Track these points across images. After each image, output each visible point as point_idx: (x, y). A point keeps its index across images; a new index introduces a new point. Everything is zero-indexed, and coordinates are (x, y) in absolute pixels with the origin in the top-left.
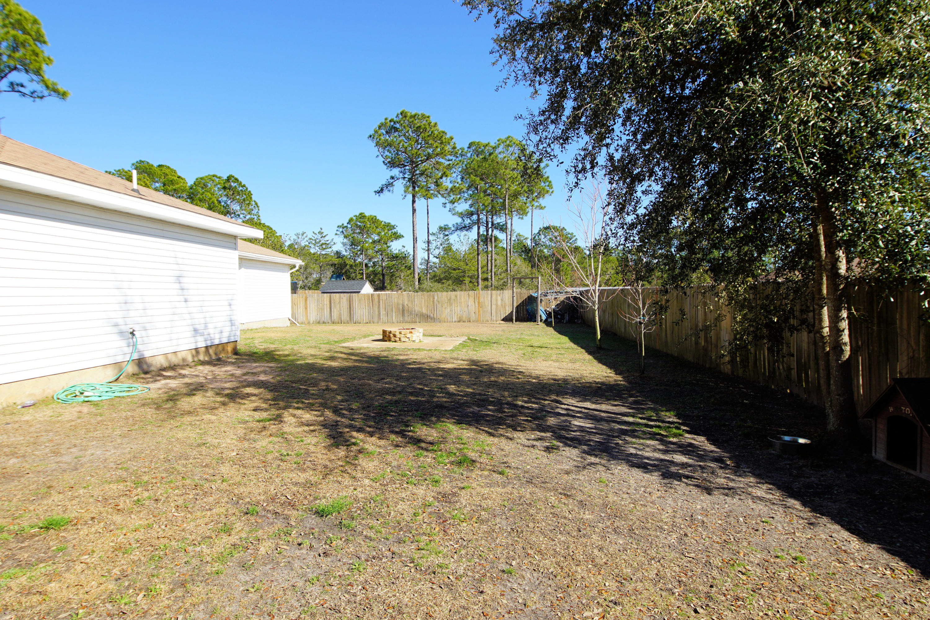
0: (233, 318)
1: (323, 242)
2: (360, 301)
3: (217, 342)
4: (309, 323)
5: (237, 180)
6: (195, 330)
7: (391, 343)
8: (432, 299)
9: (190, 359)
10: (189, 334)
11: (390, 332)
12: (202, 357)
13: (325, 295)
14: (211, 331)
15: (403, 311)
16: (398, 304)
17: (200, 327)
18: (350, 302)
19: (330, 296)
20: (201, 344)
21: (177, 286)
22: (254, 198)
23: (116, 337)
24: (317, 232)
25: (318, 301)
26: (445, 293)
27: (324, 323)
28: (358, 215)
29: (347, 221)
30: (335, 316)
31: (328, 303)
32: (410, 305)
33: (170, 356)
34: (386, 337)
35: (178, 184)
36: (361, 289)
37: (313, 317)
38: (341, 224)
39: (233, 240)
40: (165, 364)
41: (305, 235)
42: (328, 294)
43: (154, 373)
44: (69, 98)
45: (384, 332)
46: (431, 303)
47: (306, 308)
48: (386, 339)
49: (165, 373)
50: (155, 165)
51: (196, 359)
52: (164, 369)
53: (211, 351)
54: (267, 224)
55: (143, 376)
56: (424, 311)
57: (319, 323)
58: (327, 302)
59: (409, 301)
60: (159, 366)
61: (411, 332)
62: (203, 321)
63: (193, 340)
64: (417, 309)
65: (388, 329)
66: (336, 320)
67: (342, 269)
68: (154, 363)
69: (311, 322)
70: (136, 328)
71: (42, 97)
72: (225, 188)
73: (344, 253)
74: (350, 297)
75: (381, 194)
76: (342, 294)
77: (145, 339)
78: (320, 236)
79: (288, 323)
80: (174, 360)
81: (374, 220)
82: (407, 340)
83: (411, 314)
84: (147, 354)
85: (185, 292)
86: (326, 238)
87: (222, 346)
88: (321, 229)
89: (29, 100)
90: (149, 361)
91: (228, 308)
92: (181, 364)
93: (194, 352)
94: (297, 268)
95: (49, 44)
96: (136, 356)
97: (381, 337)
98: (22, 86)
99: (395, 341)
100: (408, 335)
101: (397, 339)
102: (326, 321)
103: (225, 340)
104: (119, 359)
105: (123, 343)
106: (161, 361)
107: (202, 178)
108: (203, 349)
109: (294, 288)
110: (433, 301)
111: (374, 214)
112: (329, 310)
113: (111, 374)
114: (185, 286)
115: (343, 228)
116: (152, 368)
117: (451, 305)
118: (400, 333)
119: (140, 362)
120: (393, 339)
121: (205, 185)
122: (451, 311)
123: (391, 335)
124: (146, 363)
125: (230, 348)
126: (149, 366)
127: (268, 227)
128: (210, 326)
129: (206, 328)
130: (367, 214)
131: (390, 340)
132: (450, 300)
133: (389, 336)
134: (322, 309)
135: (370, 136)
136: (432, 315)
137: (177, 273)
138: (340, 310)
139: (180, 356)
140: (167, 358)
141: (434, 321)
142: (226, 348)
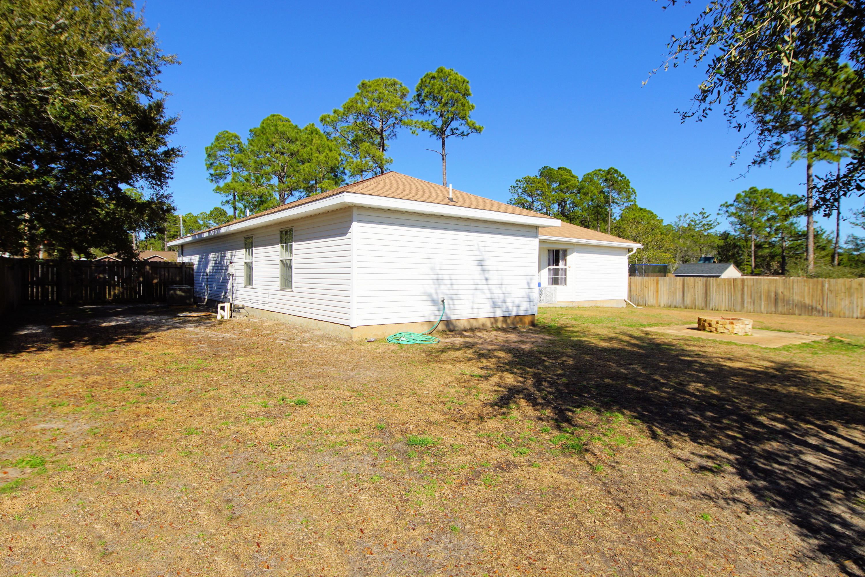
0: (531, 295)
1: (704, 222)
2: (718, 286)
3: (514, 314)
4: (659, 306)
5: (616, 171)
6: (494, 303)
7: (705, 333)
8: (819, 287)
9: (489, 324)
10: (488, 305)
11: (705, 321)
12: (499, 325)
13: (678, 278)
14: (509, 304)
15: (776, 300)
16: (769, 291)
17: (499, 301)
18: (706, 286)
19: (684, 280)
20: (499, 314)
21: (479, 268)
22: (631, 185)
23: (429, 303)
24: (698, 213)
25: (670, 284)
26: (841, 281)
27: (675, 307)
28: (747, 190)
29: (734, 198)
30: (688, 301)
31: (681, 287)
32: (786, 293)
33: (471, 321)
34: (701, 326)
35: (570, 182)
36: (722, 272)
37: (664, 300)
38: (723, 203)
39: (535, 230)
40: (468, 327)
41: (687, 217)
42: (682, 278)
43: (457, 332)
44: (483, 131)
45: (700, 320)
46: (819, 292)
47: (657, 291)
48: (700, 328)
49: (465, 333)
50: (555, 168)
51: (494, 326)
52: (466, 330)
53: (509, 321)
54: (647, 209)
55: (449, 333)
56: (807, 301)
57: (670, 306)
58: (679, 285)
59: (785, 288)
60: (462, 327)
61: (732, 323)
62: (501, 296)
63: (492, 310)
64: (796, 298)
65: (703, 317)
66: (689, 305)
67: (728, 251)
68: (459, 325)
69: (662, 306)
70: (446, 298)
71: (468, 135)
72: (606, 180)
73: (732, 233)
74: (706, 281)
75: (762, 165)
76: (697, 278)
77: (452, 306)
78: (701, 217)
79: (624, 305)
80: (475, 324)
81: (769, 193)
82: (726, 331)
83: (788, 303)
84: (453, 317)
85: (486, 273)
86: (709, 219)
87: (520, 318)
88: (703, 209)
89: (460, 138)
90: (454, 322)
91: (526, 286)
92: (481, 327)
93: (493, 320)
94: (634, 251)
95: (472, 95)
96: (444, 318)
97: (696, 326)
98: (457, 129)
99: (711, 332)
100: (728, 326)
101: (713, 329)
102: (677, 305)
103: (521, 313)
104: (432, 319)
105: (434, 308)
106: (463, 324)
107: (589, 174)
108: (501, 319)
109: (633, 271)
110: (822, 290)
111: (768, 187)
112: (681, 294)
113: (426, 329)
114: (486, 268)
115: (727, 207)
116: (456, 329)
117: (851, 295)
118: (717, 323)
119: (448, 323)
120: (708, 328)
121: (591, 180)
122: (851, 303)
123: (706, 324)
124: (452, 324)
125: (527, 320)
126: (455, 327)
127: (649, 211)
128: (508, 300)
129: (504, 301)
130: (760, 188)
131: (704, 330)
132: (849, 289)
133: (704, 325)
134: (674, 293)
135: (746, 103)
136: (819, 307)
137: (480, 258)
138: (694, 295)
139: (481, 322)
140: (469, 322)
141: (823, 315)
142: (524, 319)
